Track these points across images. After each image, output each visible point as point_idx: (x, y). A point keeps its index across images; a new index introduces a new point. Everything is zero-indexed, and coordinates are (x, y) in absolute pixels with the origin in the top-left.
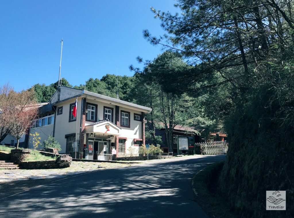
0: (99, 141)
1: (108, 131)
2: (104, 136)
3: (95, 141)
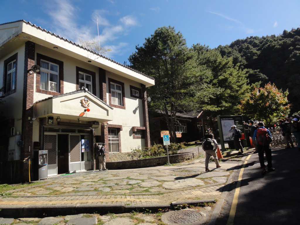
0: (70, 134)
1: (87, 112)
2: (80, 122)
3: (60, 133)
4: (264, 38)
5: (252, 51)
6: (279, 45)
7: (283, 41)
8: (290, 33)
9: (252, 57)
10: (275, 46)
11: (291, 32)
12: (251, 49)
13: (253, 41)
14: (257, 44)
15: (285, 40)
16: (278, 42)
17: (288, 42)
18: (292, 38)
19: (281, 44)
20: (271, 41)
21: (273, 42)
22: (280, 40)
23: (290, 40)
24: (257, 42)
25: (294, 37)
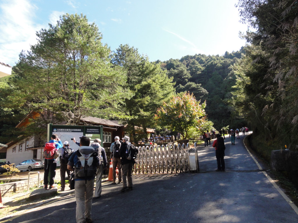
4: (209, 56)
5: (197, 67)
6: (221, 64)
7: (224, 60)
8: (230, 54)
9: (196, 71)
10: (217, 64)
11: (232, 54)
12: (196, 65)
13: (200, 58)
14: (203, 61)
15: (226, 60)
16: (220, 61)
17: (228, 62)
18: (232, 59)
19: (222, 63)
20: (214, 59)
21: (216, 60)
22: (222, 59)
23: (230, 60)
24: (203, 59)
25: (233, 58)
